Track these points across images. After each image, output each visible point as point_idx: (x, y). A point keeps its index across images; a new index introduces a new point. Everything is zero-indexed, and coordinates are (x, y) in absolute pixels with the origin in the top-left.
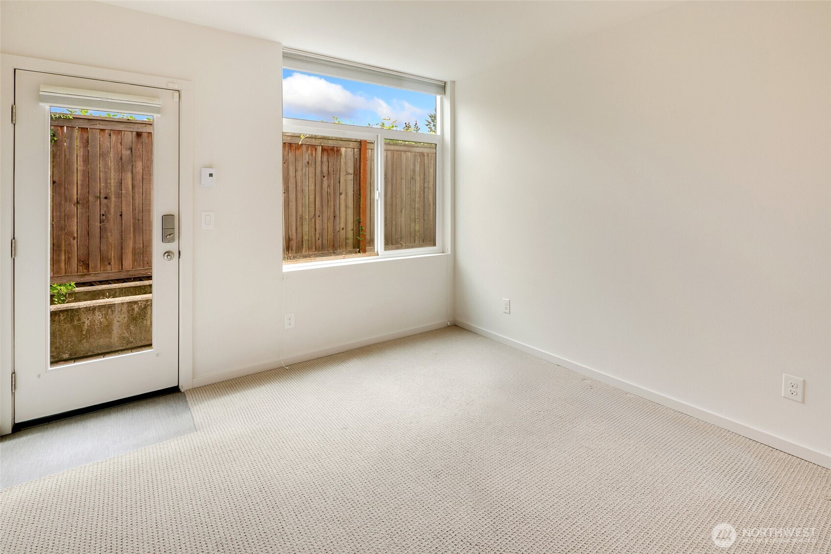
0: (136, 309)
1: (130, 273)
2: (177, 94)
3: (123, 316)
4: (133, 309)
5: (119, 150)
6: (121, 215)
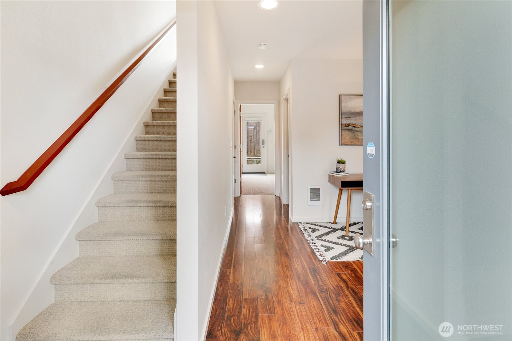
1: (256, 155)
2: (264, 117)
3: (255, 162)
5: (254, 125)
6: (254, 141)
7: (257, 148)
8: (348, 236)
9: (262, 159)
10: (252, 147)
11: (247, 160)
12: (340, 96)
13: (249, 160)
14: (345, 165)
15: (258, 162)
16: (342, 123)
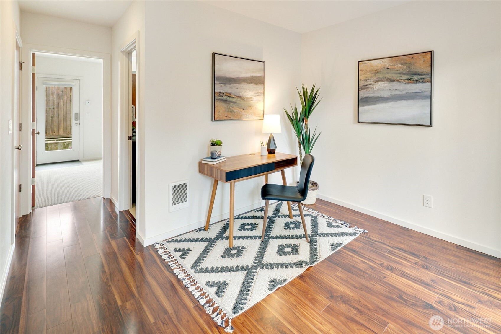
0: (66, 144)
1: (62, 136)
2: (79, 81)
3: (61, 146)
4: (65, 144)
5: (58, 92)
6: (59, 115)
7: (64, 125)
8: (234, 248)
9: (75, 140)
10: (56, 123)
11: (46, 144)
12: (214, 55)
13: (50, 143)
14: (221, 147)
15: (66, 146)
16: (215, 91)
